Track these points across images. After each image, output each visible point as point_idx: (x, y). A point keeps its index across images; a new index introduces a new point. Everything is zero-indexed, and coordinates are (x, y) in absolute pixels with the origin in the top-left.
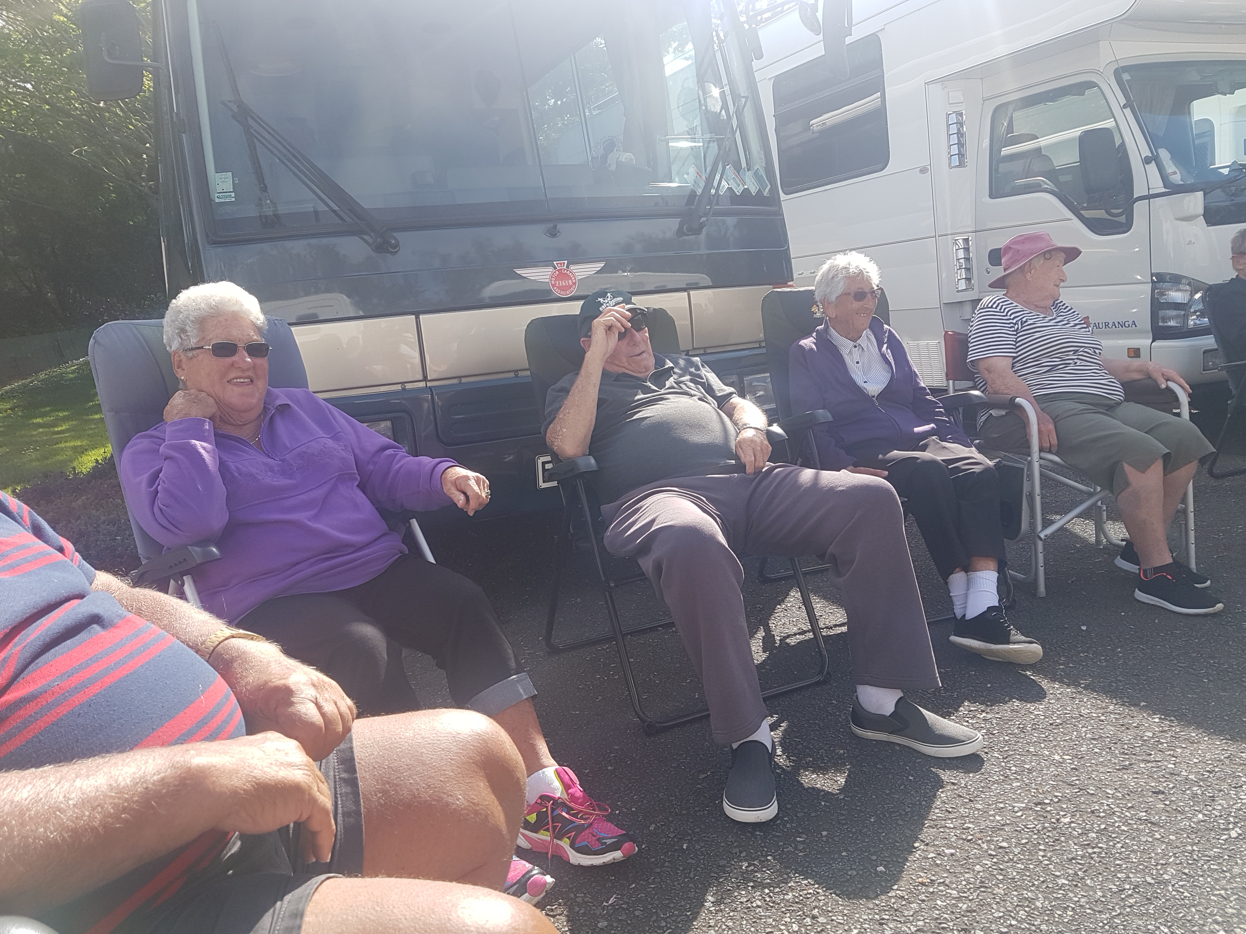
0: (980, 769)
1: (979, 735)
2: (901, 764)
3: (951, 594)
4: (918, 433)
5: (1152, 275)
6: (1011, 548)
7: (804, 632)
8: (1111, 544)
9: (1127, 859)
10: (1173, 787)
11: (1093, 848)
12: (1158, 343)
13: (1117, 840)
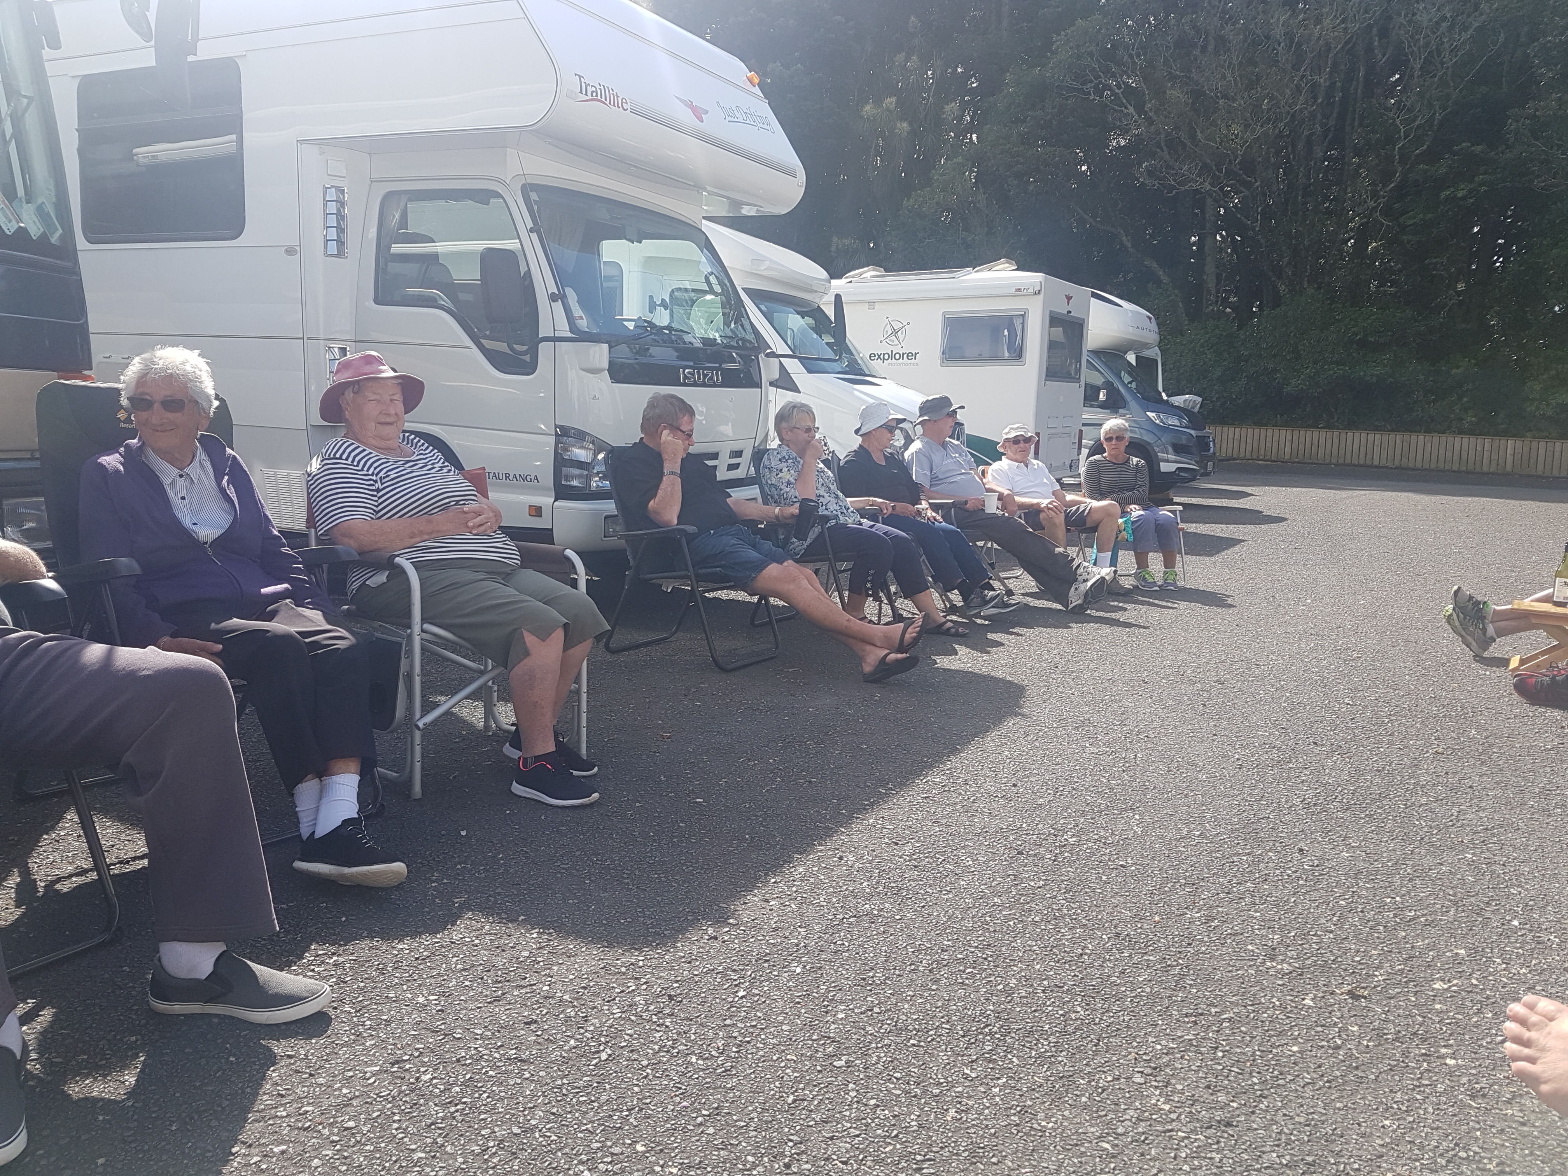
0: (326, 1031)
1: (326, 986)
2: (219, 1041)
3: (297, 809)
4: (267, 596)
5: (556, 426)
6: (382, 740)
7: (83, 872)
8: (500, 729)
9: (493, 1111)
10: (547, 1013)
11: (456, 1105)
12: (560, 503)
13: (484, 1089)
